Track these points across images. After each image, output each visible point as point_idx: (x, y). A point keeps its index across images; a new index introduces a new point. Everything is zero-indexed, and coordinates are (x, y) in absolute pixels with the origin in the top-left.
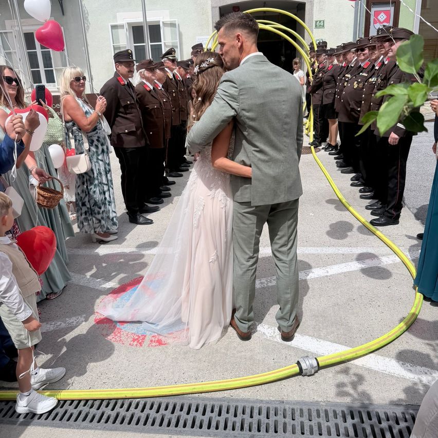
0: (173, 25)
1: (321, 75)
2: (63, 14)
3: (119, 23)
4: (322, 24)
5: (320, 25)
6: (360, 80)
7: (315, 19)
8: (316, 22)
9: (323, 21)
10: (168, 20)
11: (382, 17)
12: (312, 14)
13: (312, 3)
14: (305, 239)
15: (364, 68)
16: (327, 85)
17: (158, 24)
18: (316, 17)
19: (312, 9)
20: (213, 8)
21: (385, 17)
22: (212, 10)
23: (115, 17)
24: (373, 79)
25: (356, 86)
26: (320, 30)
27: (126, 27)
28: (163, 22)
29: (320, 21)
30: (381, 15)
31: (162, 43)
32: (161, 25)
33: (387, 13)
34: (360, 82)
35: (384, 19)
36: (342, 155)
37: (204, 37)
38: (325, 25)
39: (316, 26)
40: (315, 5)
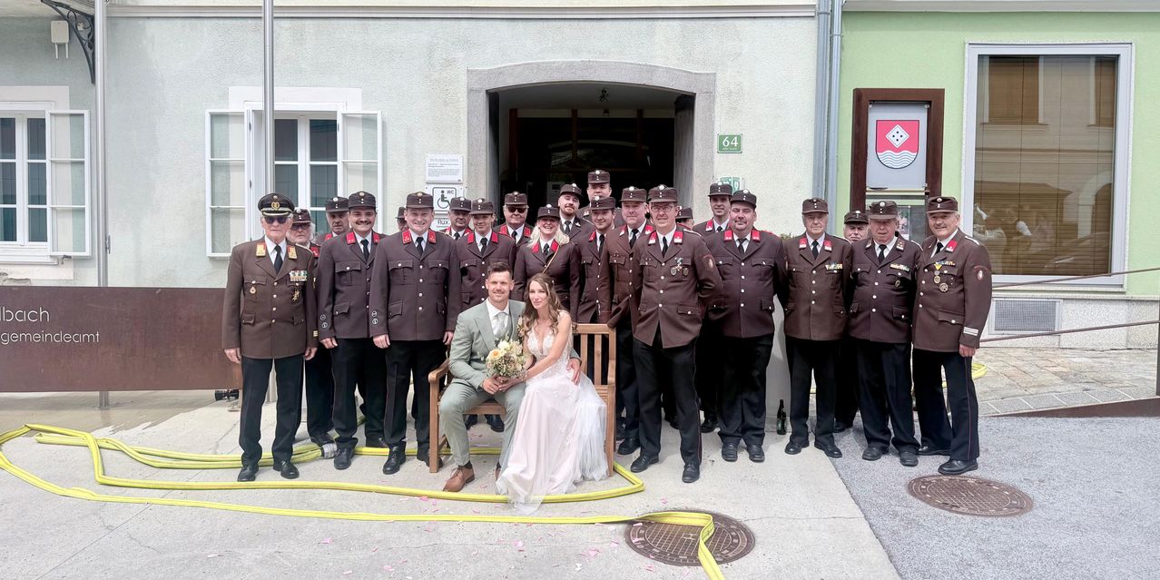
0: (369, 121)
2: (92, 81)
3: (232, 108)
4: (736, 144)
5: (731, 145)
7: (718, 131)
8: (721, 138)
9: (739, 138)
10: (357, 108)
11: (897, 136)
12: (710, 120)
13: (711, 95)
17: (333, 119)
18: (722, 125)
19: (710, 109)
20: (470, 91)
21: (906, 136)
22: (469, 98)
23: (224, 96)
26: (732, 157)
27: (249, 119)
28: (344, 115)
29: (731, 138)
30: (893, 132)
31: (339, 163)
32: (340, 121)
33: (911, 126)
35: (902, 140)
37: (445, 157)
38: (743, 146)
39: (721, 148)
40: (718, 100)
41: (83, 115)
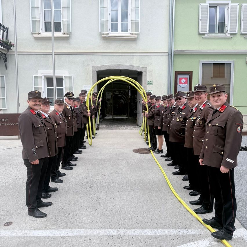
0: (70, 78)
1: (153, 110)
2: (6, 69)
3: (39, 75)
5: (150, 83)
6: (180, 117)
7: (147, 80)
8: (148, 81)
9: (152, 81)
10: (67, 75)
11: (183, 81)
12: (146, 78)
14: (155, 221)
15: (182, 110)
16: (156, 116)
17: (62, 77)
18: (148, 79)
19: (146, 75)
20: (93, 71)
21: (185, 81)
22: (93, 73)
23: (37, 72)
24: (192, 118)
25: (178, 120)
26: (150, 86)
27: (43, 77)
28: (65, 76)
29: (150, 81)
30: (183, 80)
31: (64, 87)
32: (64, 78)
33: (186, 79)
34: (181, 118)
35: (184, 82)
36: (170, 158)
37: (88, 86)
38: (153, 83)
39: (148, 84)
40: (147, 73)
41: (4, 77)
